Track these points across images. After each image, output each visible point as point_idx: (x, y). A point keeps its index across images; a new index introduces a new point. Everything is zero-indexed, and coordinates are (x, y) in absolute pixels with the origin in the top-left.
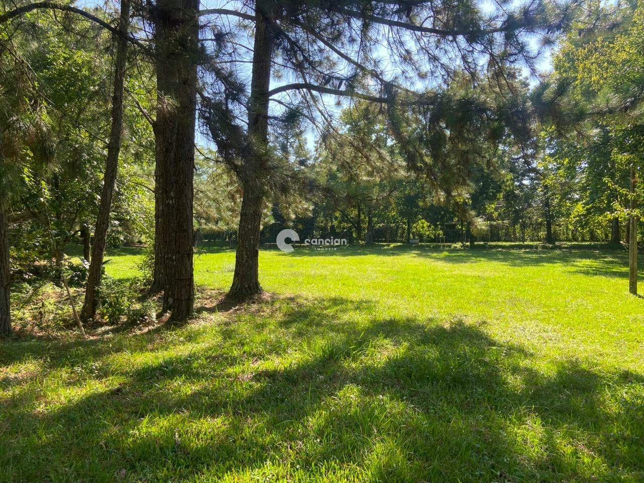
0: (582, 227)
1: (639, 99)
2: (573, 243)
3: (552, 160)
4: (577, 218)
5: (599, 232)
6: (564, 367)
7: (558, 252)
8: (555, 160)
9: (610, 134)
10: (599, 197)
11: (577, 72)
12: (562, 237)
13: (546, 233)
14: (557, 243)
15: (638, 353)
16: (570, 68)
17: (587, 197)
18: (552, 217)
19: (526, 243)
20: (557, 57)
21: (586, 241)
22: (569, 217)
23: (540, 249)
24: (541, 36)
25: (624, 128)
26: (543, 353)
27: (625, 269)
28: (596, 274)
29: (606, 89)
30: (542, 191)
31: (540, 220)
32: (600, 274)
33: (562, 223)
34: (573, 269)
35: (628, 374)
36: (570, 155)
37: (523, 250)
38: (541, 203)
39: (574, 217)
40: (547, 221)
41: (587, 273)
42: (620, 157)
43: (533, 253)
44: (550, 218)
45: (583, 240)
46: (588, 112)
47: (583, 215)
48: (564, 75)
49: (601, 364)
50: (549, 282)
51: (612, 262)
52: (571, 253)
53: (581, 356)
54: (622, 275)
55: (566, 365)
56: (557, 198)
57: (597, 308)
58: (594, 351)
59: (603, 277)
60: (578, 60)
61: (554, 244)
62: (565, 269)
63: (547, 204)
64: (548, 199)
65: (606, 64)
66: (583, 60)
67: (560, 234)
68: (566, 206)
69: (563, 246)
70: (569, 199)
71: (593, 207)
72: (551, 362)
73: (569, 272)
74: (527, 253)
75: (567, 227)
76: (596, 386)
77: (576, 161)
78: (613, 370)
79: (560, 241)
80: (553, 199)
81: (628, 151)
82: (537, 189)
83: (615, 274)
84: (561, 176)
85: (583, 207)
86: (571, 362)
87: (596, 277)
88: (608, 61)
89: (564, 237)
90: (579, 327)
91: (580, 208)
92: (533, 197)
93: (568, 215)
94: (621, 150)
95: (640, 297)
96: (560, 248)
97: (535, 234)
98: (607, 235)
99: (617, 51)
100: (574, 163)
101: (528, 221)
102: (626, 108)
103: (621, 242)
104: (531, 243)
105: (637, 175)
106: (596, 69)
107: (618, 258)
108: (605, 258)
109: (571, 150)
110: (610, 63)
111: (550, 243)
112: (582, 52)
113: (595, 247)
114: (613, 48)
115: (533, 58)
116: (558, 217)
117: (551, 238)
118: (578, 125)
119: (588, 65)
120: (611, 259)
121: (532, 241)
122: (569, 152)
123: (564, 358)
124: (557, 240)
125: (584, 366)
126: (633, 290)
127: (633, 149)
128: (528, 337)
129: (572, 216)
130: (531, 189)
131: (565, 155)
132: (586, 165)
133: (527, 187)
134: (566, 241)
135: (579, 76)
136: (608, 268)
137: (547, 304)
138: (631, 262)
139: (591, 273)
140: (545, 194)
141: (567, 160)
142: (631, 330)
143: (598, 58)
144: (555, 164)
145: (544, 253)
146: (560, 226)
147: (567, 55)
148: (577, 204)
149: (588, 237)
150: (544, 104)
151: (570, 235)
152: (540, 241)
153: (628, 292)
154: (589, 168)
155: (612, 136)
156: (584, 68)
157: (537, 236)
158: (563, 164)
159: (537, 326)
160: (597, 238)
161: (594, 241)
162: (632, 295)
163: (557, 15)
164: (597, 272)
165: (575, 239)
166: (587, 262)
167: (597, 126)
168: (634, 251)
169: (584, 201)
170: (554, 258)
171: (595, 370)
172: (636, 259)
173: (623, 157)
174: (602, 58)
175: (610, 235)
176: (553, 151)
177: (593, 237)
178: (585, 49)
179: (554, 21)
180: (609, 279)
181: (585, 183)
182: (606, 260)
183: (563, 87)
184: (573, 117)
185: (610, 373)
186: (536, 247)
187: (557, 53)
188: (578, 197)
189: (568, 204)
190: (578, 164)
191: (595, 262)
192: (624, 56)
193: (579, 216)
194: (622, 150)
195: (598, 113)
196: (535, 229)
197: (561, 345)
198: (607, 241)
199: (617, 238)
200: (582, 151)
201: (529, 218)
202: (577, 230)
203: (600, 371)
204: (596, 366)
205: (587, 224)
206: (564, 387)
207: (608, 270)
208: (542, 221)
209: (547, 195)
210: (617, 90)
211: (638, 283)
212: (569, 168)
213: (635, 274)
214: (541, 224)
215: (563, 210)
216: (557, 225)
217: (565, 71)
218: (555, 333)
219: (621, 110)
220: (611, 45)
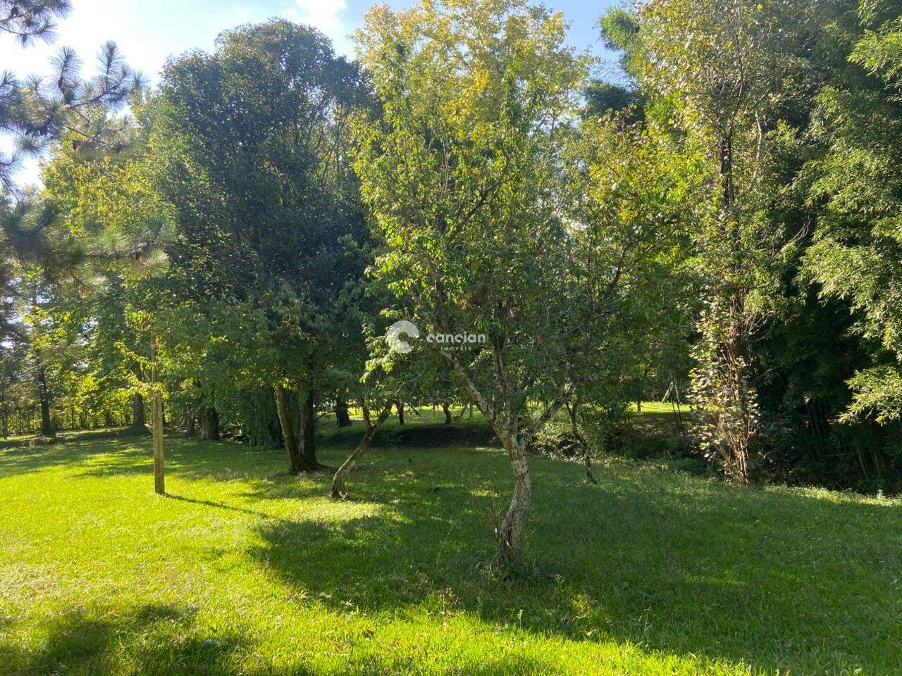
0: (94, 408)
1: (153, 245)
2: (82, 432)
3: (45, 313)
4: (87, 397)
5: (117, 413)
6: (60, 627)
7: (59, 447)
8: (50, 313)
9: (122, 285)
10: (115, 367)
11: (78, 195)
12: (66, 425)
13: (41, 420)
14: (58, 435)
15: (163, 575)
16: (67, 188)
17: (99, 366)
18: (49, 396)
19: (9, 438)
20: (49, 170)
21: (100, 427)
22: (74, 395)
23: (32, 446)
24: (18, 136)
25: (139, 279)
26: (28, 613)
27: (150, 461)
28: (112, 474)
29: (113, 227)
30: (33, 358)
31: (31, 401)
32: (117, 473)
33: (64, 405)
34: (82, 470)
35: (149, 610)
36: (72, 308)
37: (5, 450)
38: (33, 375)
39: (82, 395)
40: (43, 403)
41: (99, 474)
42: (135, 314)
43: (21, 454)
44: (46, 399)
45: (96, 427)
46: (88, 254)
47: (95, 391)
48: (59, 197)
49: (114, 606)
50: (43, 496)
51: (134, 454)
52: (78, 447)
53: (86, 601)
54: (145, 470)
55: (64, 622)
56: (57, 368)
57: (112, 523)
58: (104, 588)
59: (122, 477)
60: (78, 180)
61: (53, 435)
62: (69, 472)
63: (41, 378)
64: (42, 370)
65: (115, 193)
66: (85, 182)
67: (63, 420)
68: (71, 379)
69: (67, 438)
70: (75, 370)
71: (108, 380)
72: (41, 624)
73: (76, 476)
74: (12, 454)
75: (73, 410)
76: (106, 642)
77: (82, 316)
78: (129, 610)
79: (63, 430)
80: (50, 370)
81: (145, 308)
82: (25, 356)
83: (138, 470)
84: (60, 337)
85: (95, 381)
86: (72, 615)
87: (113, 478)
88: (118, 190)
89: (68, 424)
90: (86, 557)
91: (89, 383)
92: (20, 367)
93: (74, 392)
94: (136, 307)
95: (168, 496)
96: (62, 441)
97: (25, 423)
98: (127, 417)
99: (129, 180)
100: (78, 319)
101: (11, 404)
102: (138, 255)
103: (147, 425)
104: (18, 438)
105: (157, 340)
106: (103, 196)
107: (141, 446)
108: (125, 449)
109: (73, 302)
110: (121, 193)
111: (47, 436)
112: (83, 171)
113: (112, 436)
114: (124, 174)
115: (4, 164)
116: (59, 396)
117: (49, 428)
118: (74, 268)
119: (92, 190)
120: (133, 450)
121: (20, 434)
122: (70, 304)
123: (60, 613)
124: (58, 430)
125: (90, 616)
126: (160, 489)
127: (152, 306)
128: (4, 594)
129: (79, 394)
130: (16, 355)
131: (65, 307)
132: (97, 323)
133: (9, 352)
134: (72, 430)
135: (81, 203)
136: (129, 463)
137: (39, 532)
138: (155, 451)
139: (106, 474)
140: (38, 362)
141: (69, 315)
142: (155, 546)
143: (106, 183)
144: (50, 318)
145: (38, 451)
146: (61, 408)
147: (62, 169)
148: (86, 376)
149: (102, 422)
150: (22, 234)
151: (78, 422)
152: (31, 433)
153: (152, 493)
154: (101, 326)
155: (124, 287)
156: (87, 192)
157: (28, 426)
158: (63, 321)
159: (21, 571)
160: (114, 423)
161: (112, 426)
162: (158, 495)
163: (40, 114)
164: (115, 470)
165: (84, 426)
166: (102, 457)
167: (103, 273)
168: (159, 435)
169: (96, 372)
170: (54, 458)
171: (105, 618)
172: (161, 447)
173: (139, 316)
174: (110, 184)
175: (132, 417)
176: (48, 300)
177: (110, 422)
178: (86, 167)
179: (35, 120)
180: (130, 477)
181: (97, 346)
182: (126, 451)
183: (51, 214)
184: (66, 258)
185: (126, 616)
186: (27, 443)
187: (49, 165)
188: (87, 366)
189: (73, 377)
190: (83, 321)
191: (112, 457)
192: (137, 187)
193: (89, 393)
194: (138, 306)
195: (101, 257)
196: (23, 415)
197: (58, 593)
198: (128, 425)
199: (141, 420)
200: (90, 304)
201: (14, 399)
202: (86, 413)
203: (112, 617)
204: (107, 610)
205: (100, 403)
206: (59, 660)
207: (128, 466)
208: (34, 404)
209: (40, 365)
210: (127, 229)
211: (166, 478)
212: (70, 327)
213: (161, 466)
214: (33, 407)
215: (67, 385)
216: (58, 408)
217: (61, 192)
218: (49, 577)
219: (131, 256)
220: (122, 170)
